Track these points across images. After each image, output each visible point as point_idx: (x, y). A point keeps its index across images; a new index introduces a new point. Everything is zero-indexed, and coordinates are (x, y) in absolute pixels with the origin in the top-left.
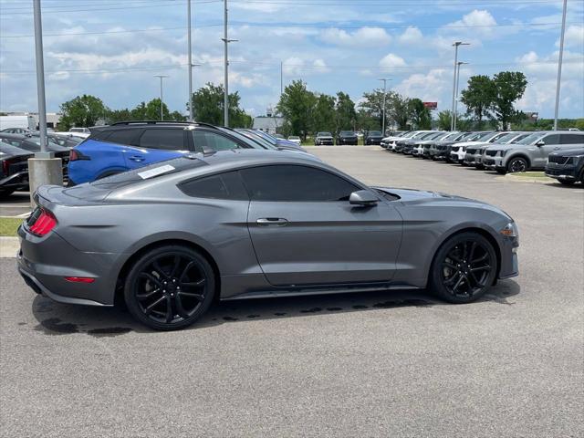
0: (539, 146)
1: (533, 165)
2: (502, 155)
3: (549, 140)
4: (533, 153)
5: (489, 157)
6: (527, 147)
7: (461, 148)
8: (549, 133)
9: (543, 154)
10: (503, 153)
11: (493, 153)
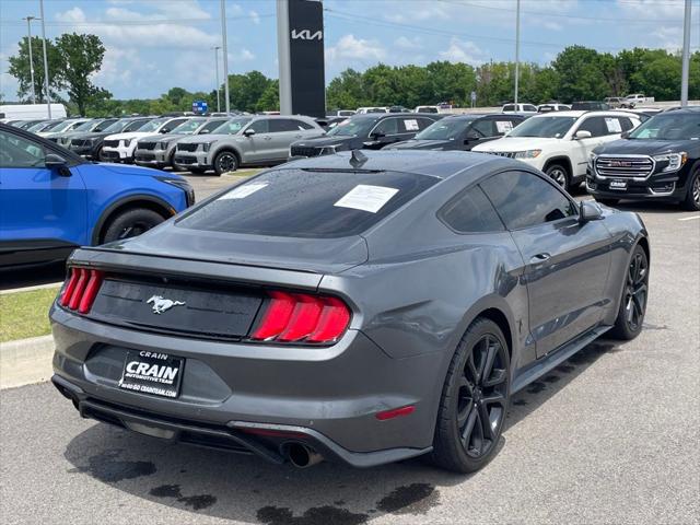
0: (248, 135)
1: (244, 161)
2: (204, 150)
3: (259, 127)
4: (242, 145)
5: (186, 153)
6: (233, 137)
7: (122, 143)
8: (257, 117)
9: (254, 146)
10: (206, 147)
11: (192, 147)
